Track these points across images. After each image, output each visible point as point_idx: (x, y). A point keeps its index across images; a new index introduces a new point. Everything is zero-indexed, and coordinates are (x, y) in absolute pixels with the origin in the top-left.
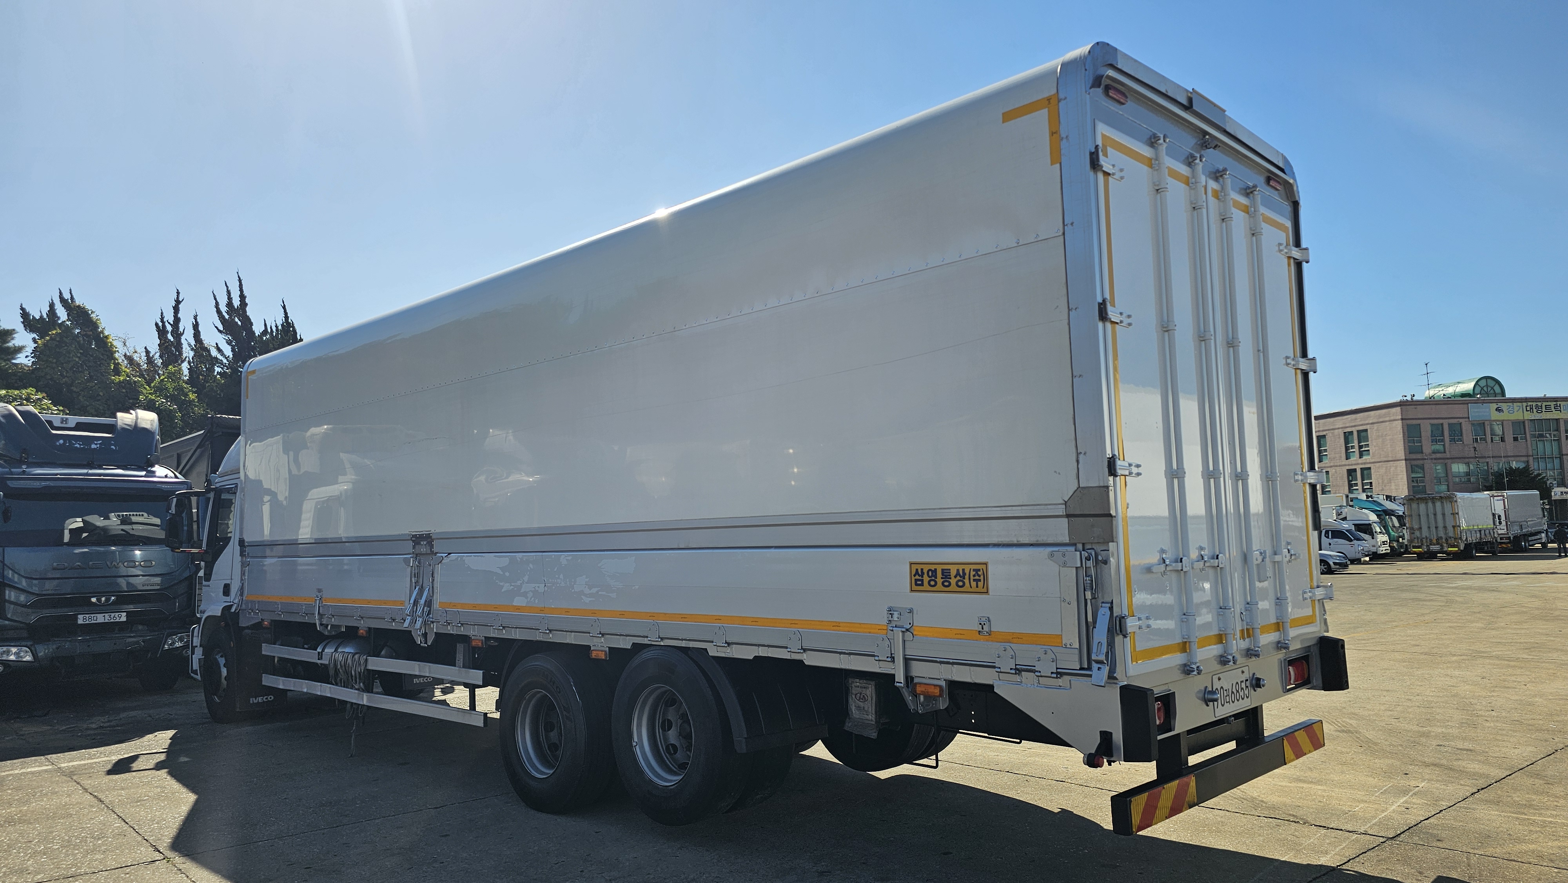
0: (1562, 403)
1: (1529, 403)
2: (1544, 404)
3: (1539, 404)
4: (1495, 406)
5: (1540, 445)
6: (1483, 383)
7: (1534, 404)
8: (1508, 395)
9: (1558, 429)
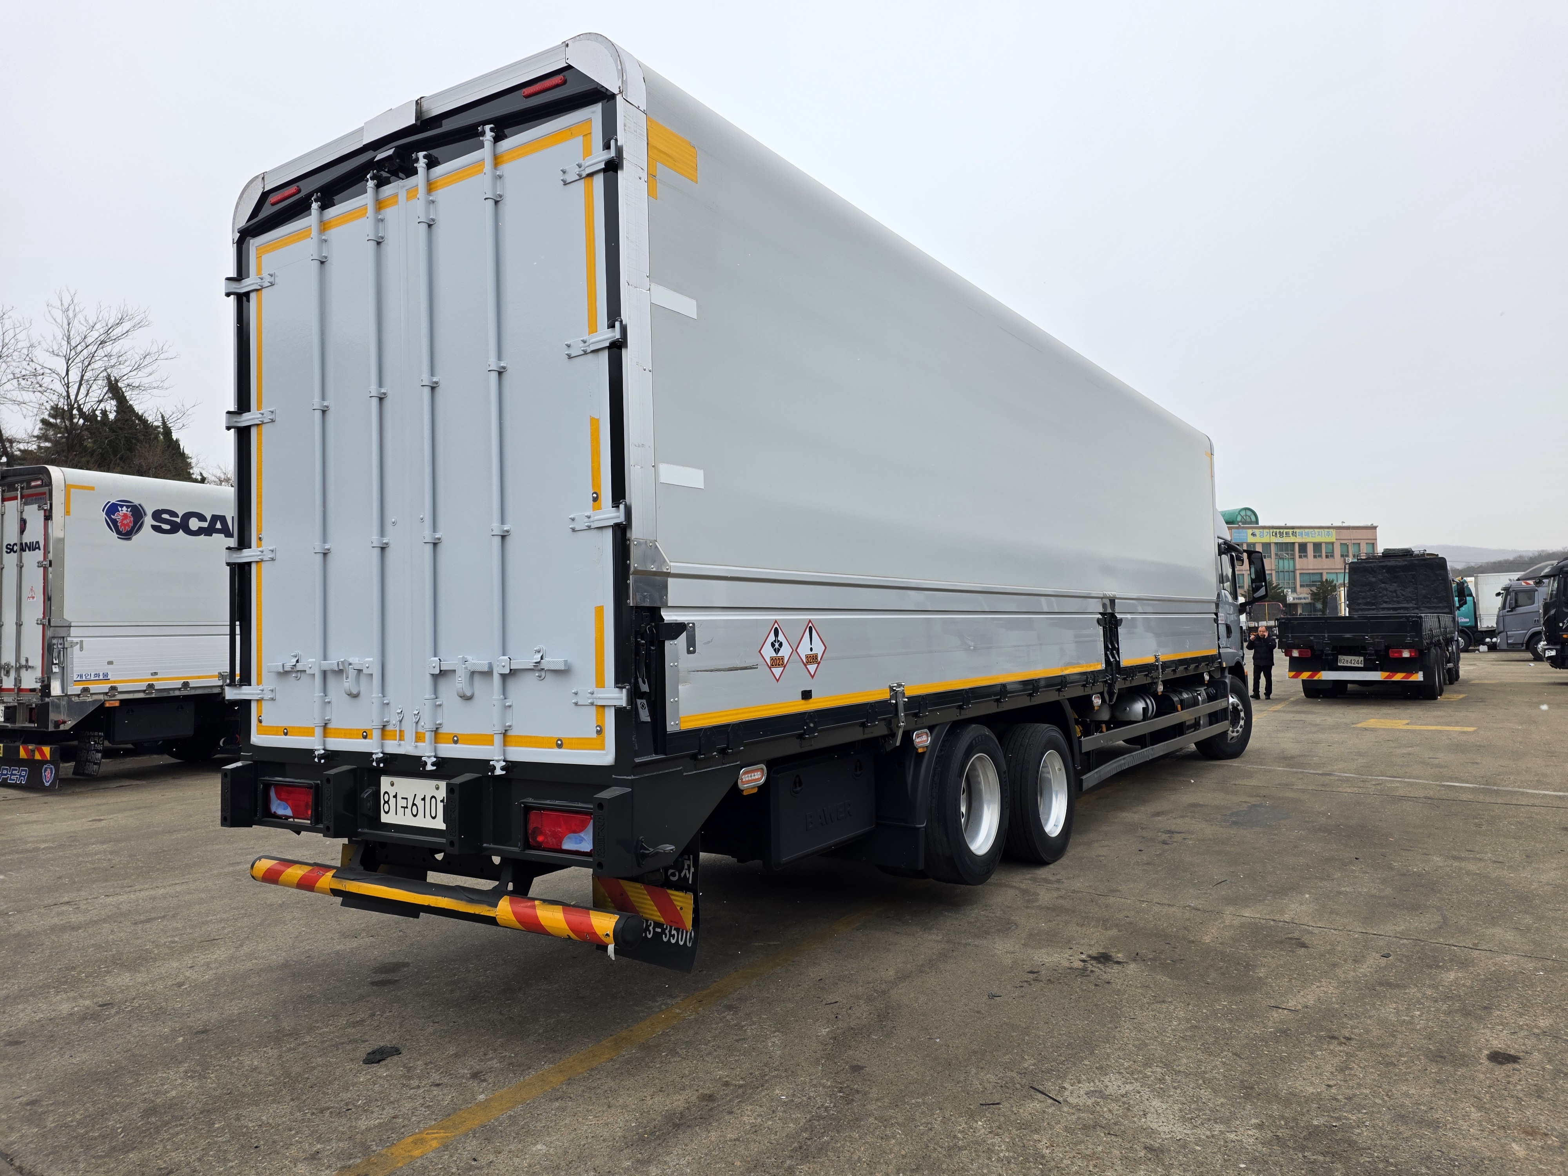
0: (1298, 531)
1: (1275, 530)
2: (1285, 530)
3: (1282, 531)
4: (1250, 532)
5: (1281, 562)
6: (1243, 513)
7: (1278, 531)
8: (1261, 523)
9: (1293, 550)
